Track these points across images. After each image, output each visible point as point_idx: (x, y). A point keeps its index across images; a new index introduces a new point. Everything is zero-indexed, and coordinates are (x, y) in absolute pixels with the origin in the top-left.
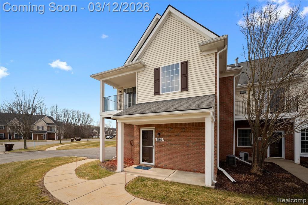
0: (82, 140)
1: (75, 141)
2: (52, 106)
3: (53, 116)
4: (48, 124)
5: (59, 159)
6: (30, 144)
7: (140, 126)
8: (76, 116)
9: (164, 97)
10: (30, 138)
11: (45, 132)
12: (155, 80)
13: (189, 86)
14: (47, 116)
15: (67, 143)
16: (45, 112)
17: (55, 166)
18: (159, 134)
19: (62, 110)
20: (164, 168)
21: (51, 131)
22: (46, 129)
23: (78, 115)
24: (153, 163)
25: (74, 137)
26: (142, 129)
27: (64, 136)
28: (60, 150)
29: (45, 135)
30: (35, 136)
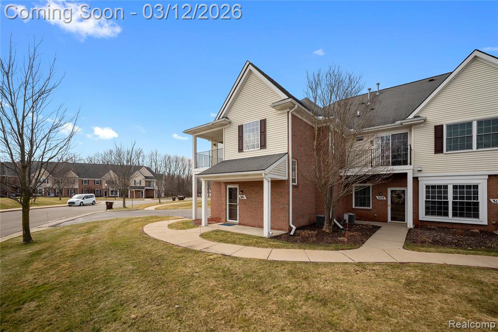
0: (186, 199)
1: (177, 200)
2: (151, 152)
3: (151, 166)
4: (146, 177)
5: (156, 217)
6: (129, 202)
7: (226, 183)
8: (180, 165)
9: (247, 154)
10: (127, 196)
11: (143, 188)
12: (239, 137)
13: (267, 144)
14: (145, 167)
15: (167, 202)
16: (143, 161)
17: (152, 222)
18: (242, 191)
19: (163, 158)
20: (247, 226)
21: (150, 187)
22: (143, 184)
23: (183, 165)
24: (238, 221)
25: (176, 196)
26: (229, 186)
27: (165, 193)
28: (158, 209)
29: (142, 192)
30: (132, 192)
